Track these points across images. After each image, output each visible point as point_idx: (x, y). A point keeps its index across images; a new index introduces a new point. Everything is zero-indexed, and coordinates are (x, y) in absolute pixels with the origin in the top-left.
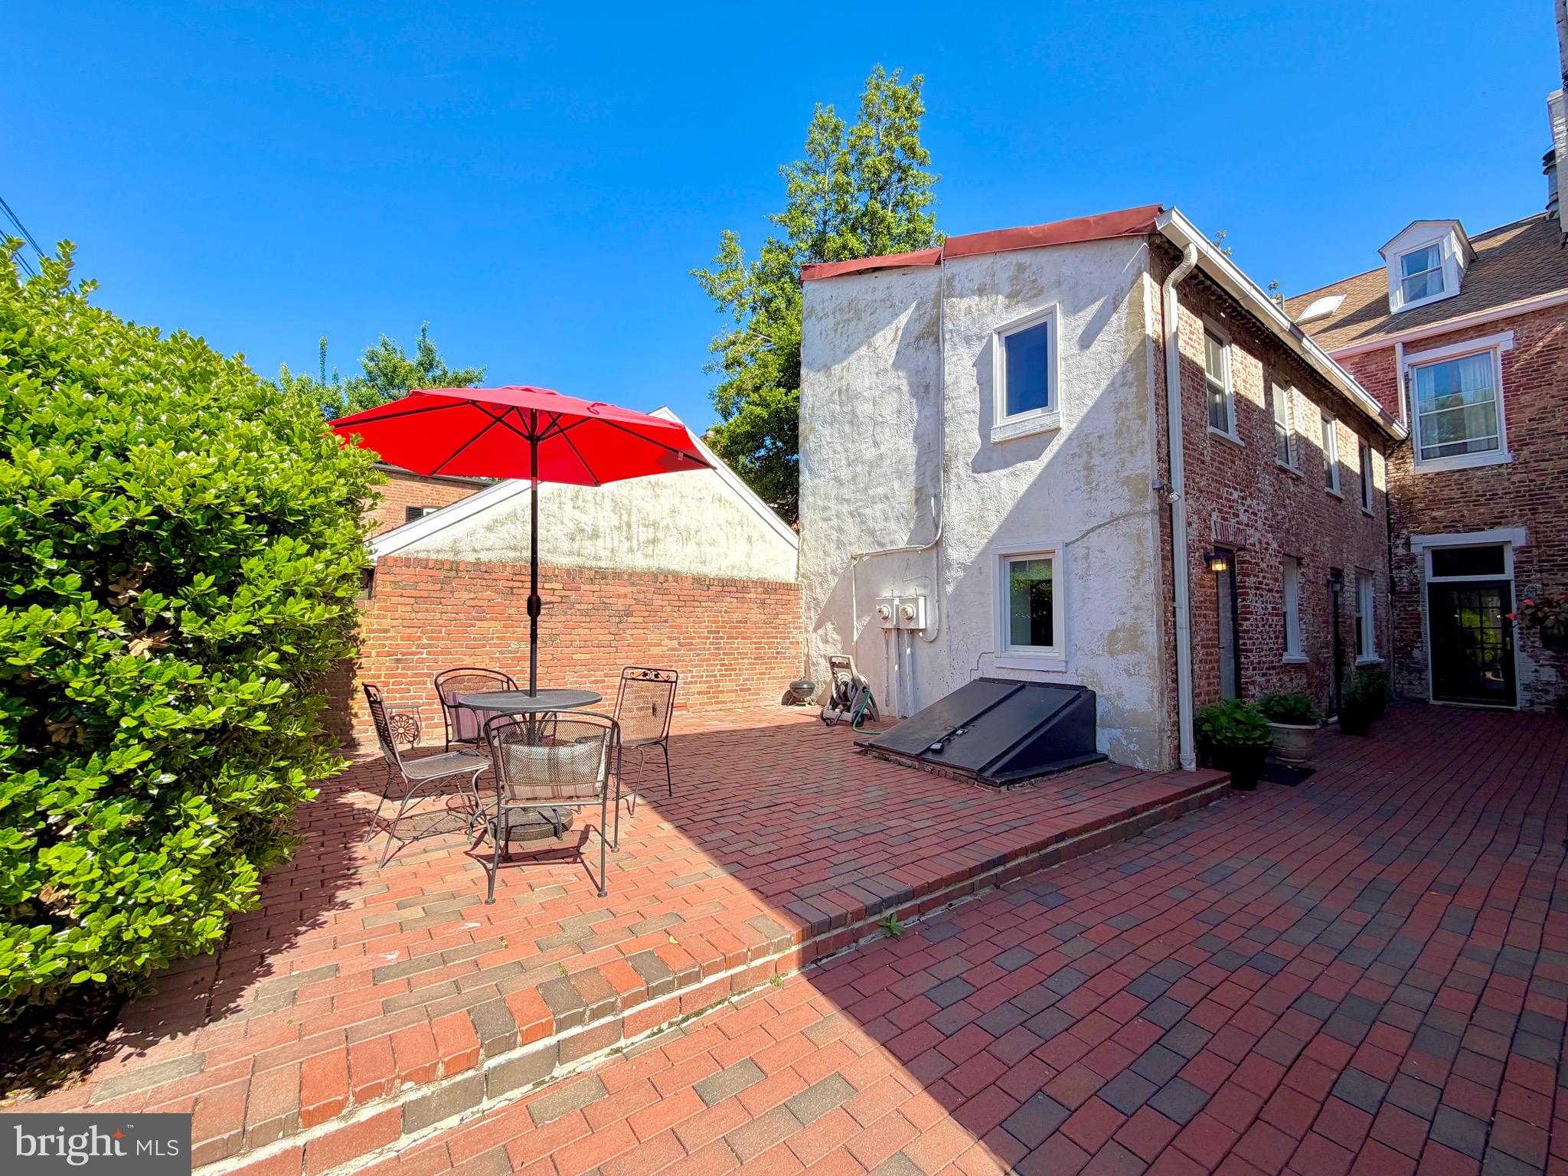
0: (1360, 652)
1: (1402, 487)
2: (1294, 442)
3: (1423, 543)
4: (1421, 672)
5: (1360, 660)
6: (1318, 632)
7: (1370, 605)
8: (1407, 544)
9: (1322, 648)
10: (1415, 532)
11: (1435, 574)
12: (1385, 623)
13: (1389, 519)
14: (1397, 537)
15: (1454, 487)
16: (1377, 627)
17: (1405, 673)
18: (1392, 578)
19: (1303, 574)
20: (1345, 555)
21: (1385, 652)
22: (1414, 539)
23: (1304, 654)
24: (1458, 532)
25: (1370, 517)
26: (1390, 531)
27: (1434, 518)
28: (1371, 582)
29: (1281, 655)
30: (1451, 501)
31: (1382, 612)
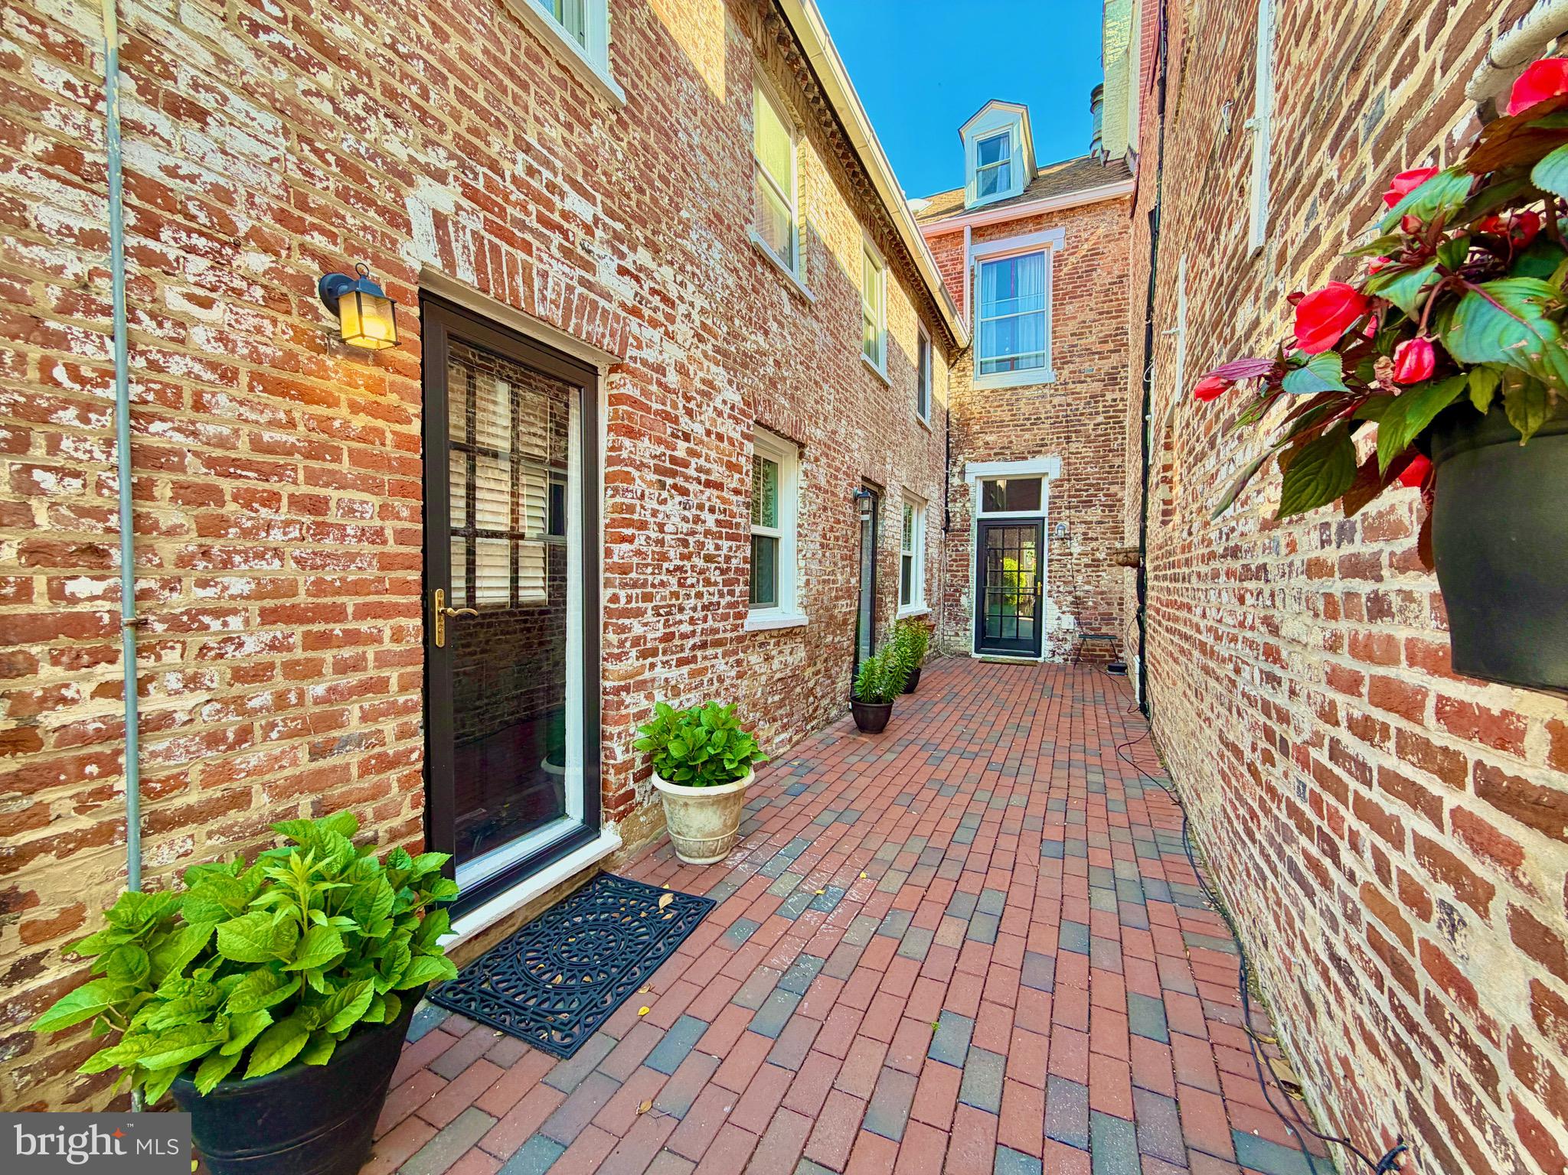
0: (906, 599)
1: (961, 405)
2: (803, 239)
3: (976, 472)
4: (968, 620)
5: (904, 611)
6: (833, 573)
7: (922, 541)
8: (963, 473)
9: (837, 598)
10: (970, 459)
11: (985, 510)
12: (936, 565)
13: (948, 442)
14: (954, 464)
15: (1006, 408)
16: (928, 570)
17: (953, 623)
18: (947, 512)
19: (806, 473)
20: (889, 467)
21: (934, 600)
22: (969, 466)
23: (801, 610)
24: (1006, 460)
25: (926, 429)
26: (948, 457)
27: (987, 443)
28: (925, 512)
29: (741, 616)
30: (1001, 424)
31: (934, 551)
